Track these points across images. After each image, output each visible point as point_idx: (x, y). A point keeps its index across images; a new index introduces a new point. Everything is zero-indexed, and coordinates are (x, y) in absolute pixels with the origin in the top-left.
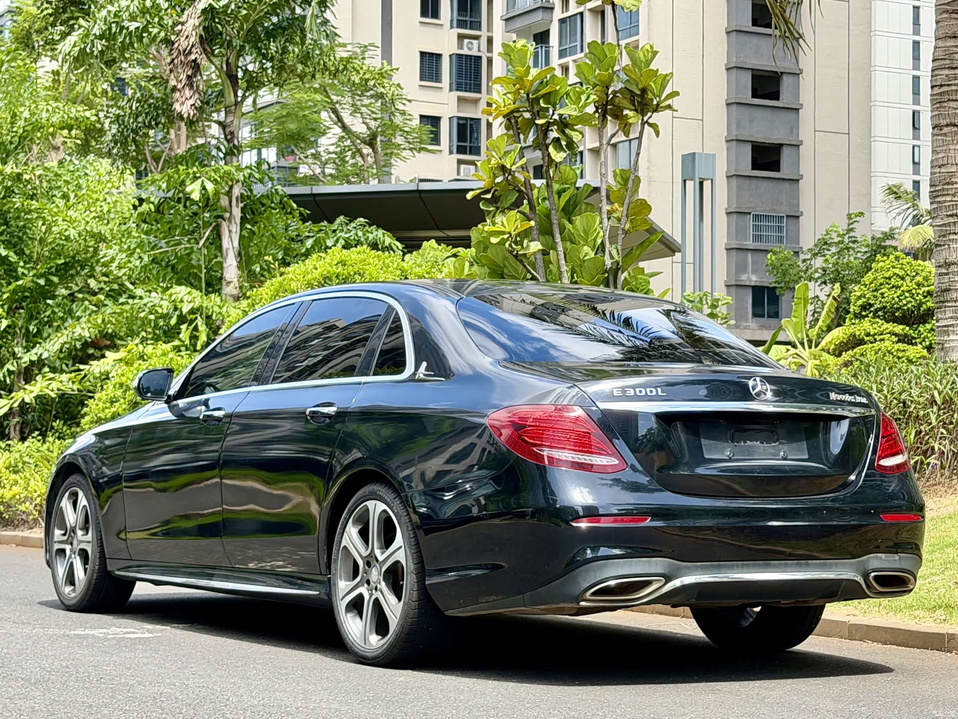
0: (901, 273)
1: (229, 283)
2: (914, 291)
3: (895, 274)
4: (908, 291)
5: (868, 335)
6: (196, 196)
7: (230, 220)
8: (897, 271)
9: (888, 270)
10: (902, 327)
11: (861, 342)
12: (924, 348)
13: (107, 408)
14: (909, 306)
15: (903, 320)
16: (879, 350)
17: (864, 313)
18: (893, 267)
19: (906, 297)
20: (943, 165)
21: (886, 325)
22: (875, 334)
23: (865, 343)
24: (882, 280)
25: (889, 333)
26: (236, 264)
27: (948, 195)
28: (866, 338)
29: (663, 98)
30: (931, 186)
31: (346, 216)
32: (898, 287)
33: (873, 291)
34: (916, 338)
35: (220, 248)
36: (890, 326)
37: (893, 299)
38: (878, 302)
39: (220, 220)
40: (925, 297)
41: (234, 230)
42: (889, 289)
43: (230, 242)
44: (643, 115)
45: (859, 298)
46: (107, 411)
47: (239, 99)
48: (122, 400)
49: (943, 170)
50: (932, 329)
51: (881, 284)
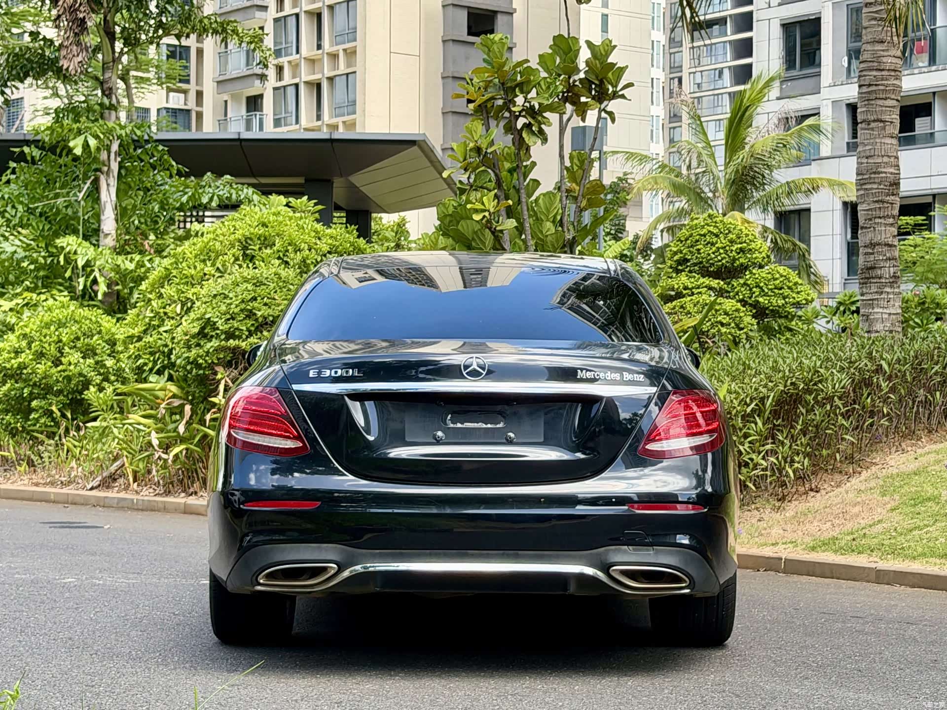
0: (715, 231)
1: (107, 235)
2: (727, 248)
3: (709, 231)
4: (722, 248)
5: (686, 288)
6: (78, 151)
7: (108, 174)
8: (711, 229)
9: (703, 227)
10: (717, 281)
11: (679, 295)
12: (737, 301)
13: (11, 358)
14: (724, 261)
15: (716, 275)
16: (698, 302)
17: (680, 268)
18: (708, 225)
19: (720, 254)
20: (871, 156)
21: (702, 280)
22: (693, 288)
23: (684, 296)
24: (698, 237)
25: (706, 287)
26: (113, 216)
27: (874, 183)
28: (684, 292)
29: (618, 89)
30: (858, 174)
31: (212, 173)
32: (713, 244)
33: (688, 247)
34: (729, 292)
35: (97, 200)
36: (707, 281)
37: (709, 255)
38: (694, 257)
39: (98, 173)
40: (739, 253)
41: (112, 184)
42: (704, 245)
43: (108, 195)
44: (601, 103)
45: (675, 253)
46: (13, 361)
47: (117, 55)
48: (28, 351)
49: (870, 161)
50: (745, 284)
51: (697, 241)
